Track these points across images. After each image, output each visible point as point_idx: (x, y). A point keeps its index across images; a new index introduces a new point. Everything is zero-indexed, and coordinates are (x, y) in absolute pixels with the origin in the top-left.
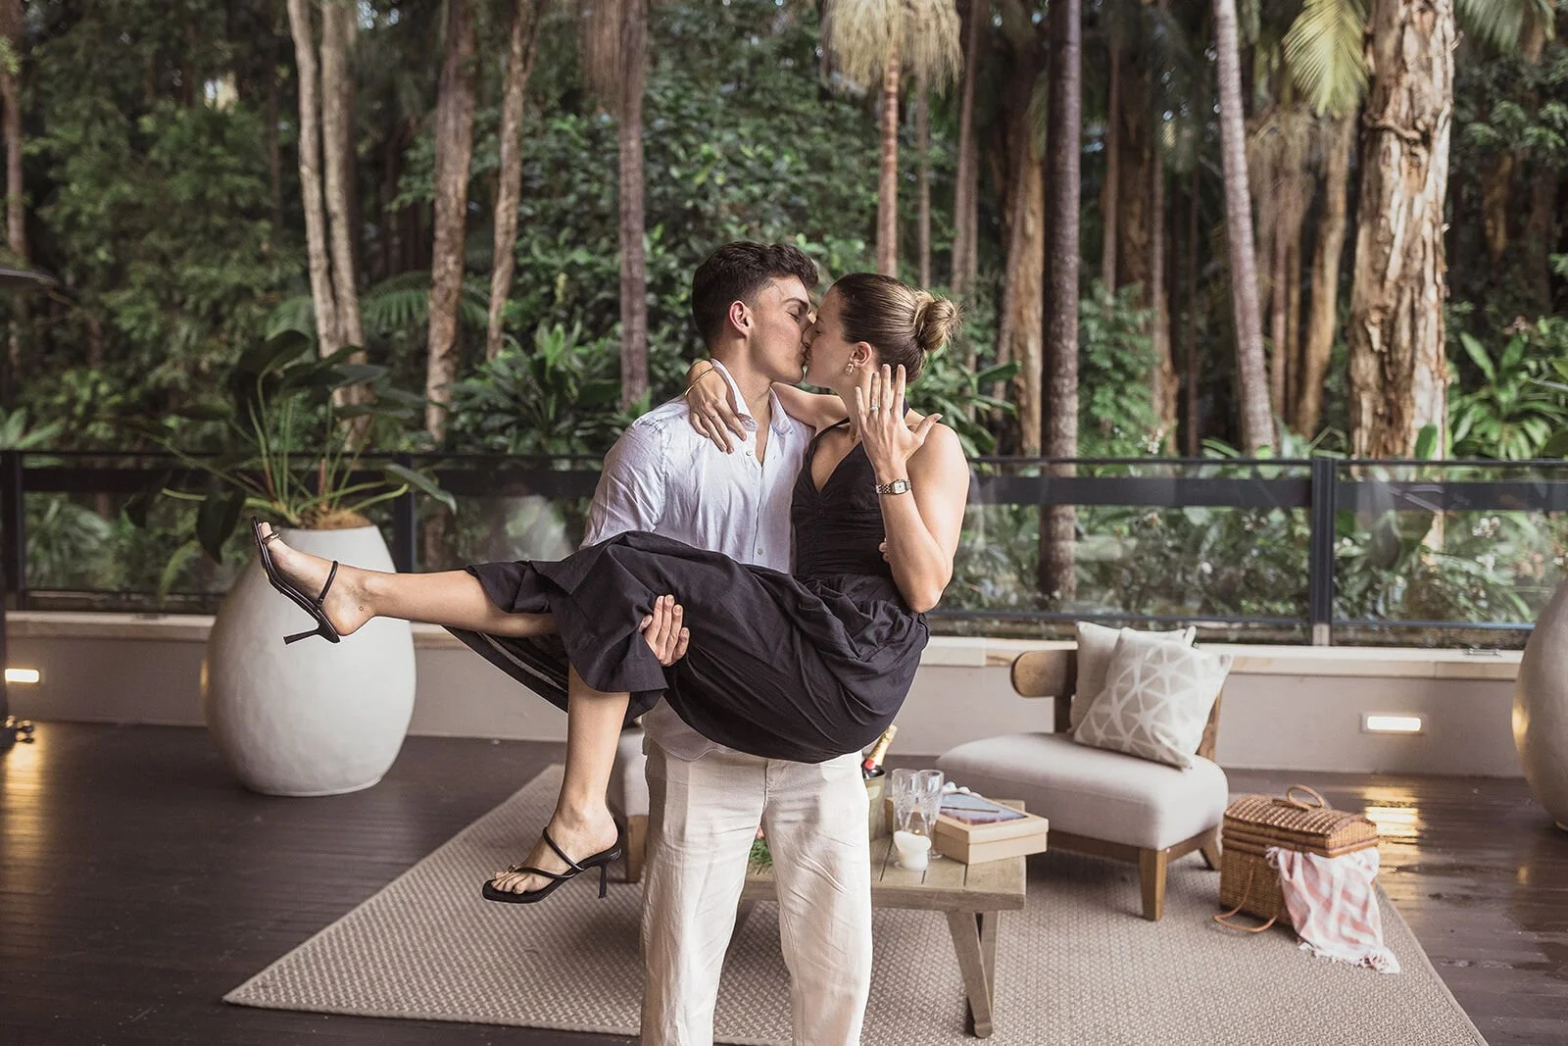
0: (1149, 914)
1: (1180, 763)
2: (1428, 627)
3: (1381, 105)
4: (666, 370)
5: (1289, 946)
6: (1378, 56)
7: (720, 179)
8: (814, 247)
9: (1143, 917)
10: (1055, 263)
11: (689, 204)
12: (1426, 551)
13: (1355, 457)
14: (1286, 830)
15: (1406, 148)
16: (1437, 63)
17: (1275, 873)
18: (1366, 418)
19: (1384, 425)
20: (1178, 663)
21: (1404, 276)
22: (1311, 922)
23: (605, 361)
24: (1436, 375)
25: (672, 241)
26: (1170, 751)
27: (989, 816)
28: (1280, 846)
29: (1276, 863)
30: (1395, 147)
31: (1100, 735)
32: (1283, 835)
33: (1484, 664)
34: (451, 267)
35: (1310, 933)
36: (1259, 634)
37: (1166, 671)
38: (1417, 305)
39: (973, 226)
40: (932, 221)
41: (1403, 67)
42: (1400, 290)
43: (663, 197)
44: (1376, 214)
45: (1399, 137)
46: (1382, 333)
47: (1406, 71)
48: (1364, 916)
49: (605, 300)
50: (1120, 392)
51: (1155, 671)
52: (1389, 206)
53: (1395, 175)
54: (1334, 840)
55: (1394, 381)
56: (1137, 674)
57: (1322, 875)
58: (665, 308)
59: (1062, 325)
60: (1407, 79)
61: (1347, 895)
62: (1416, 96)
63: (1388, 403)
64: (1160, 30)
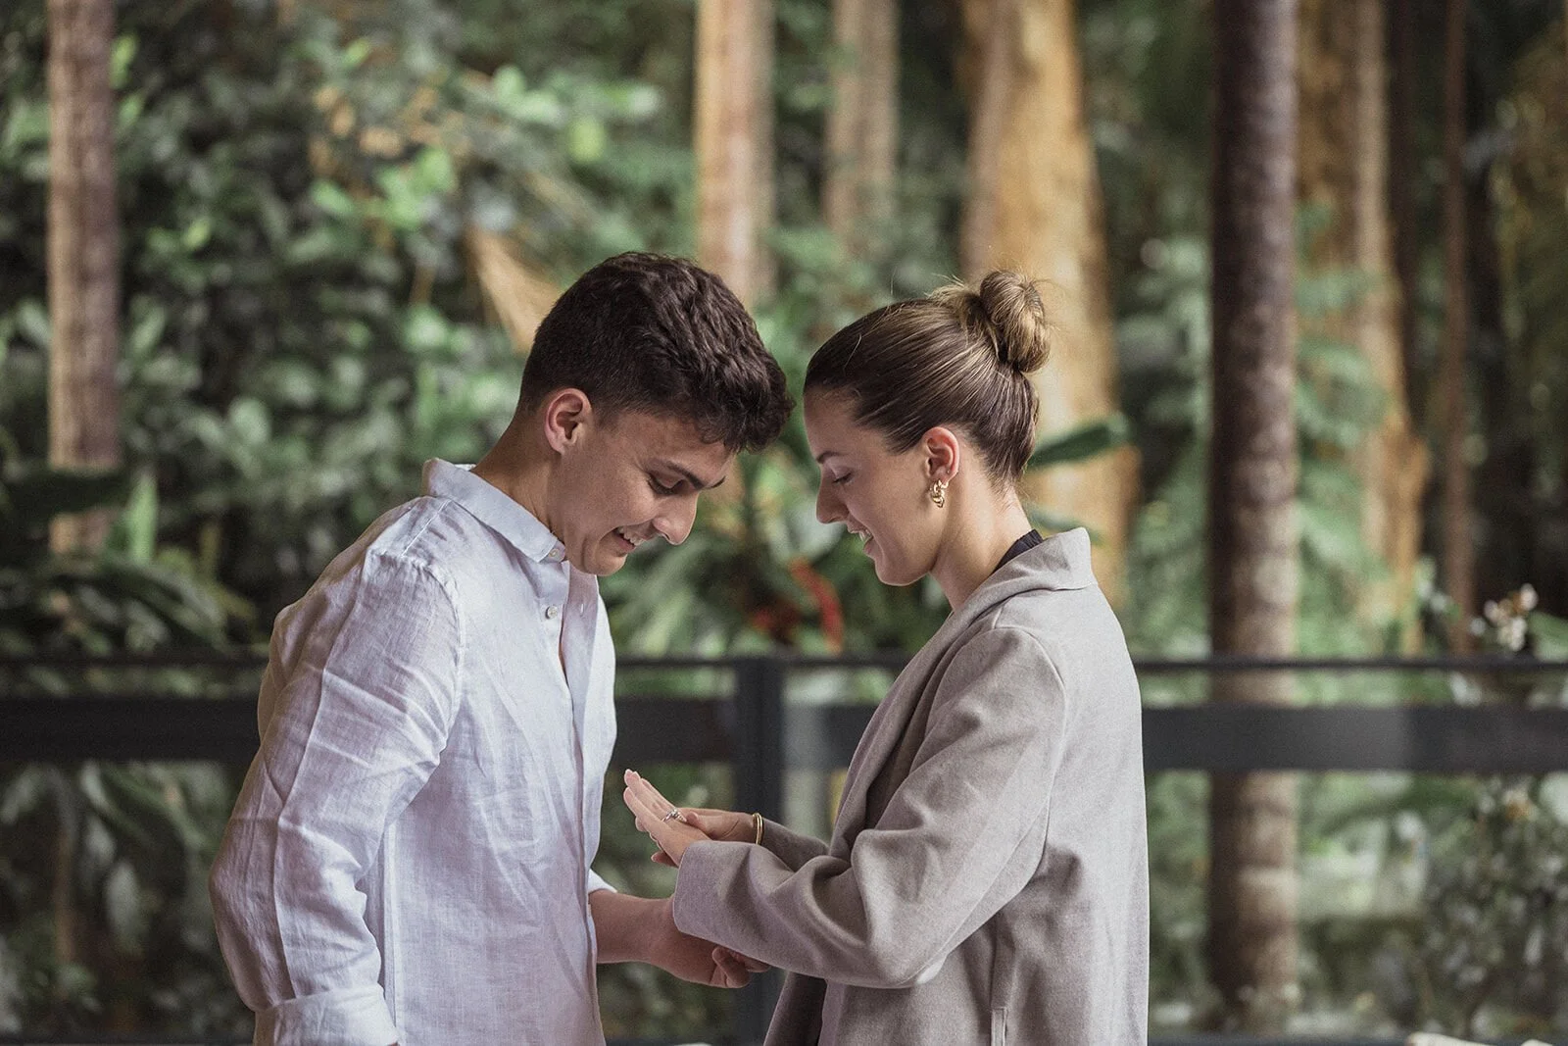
4: (154, 433)
10: (1241, 176)
25: (155, 80)
39: (885, 33)
58: (147, 265)
59: (1257, 329)
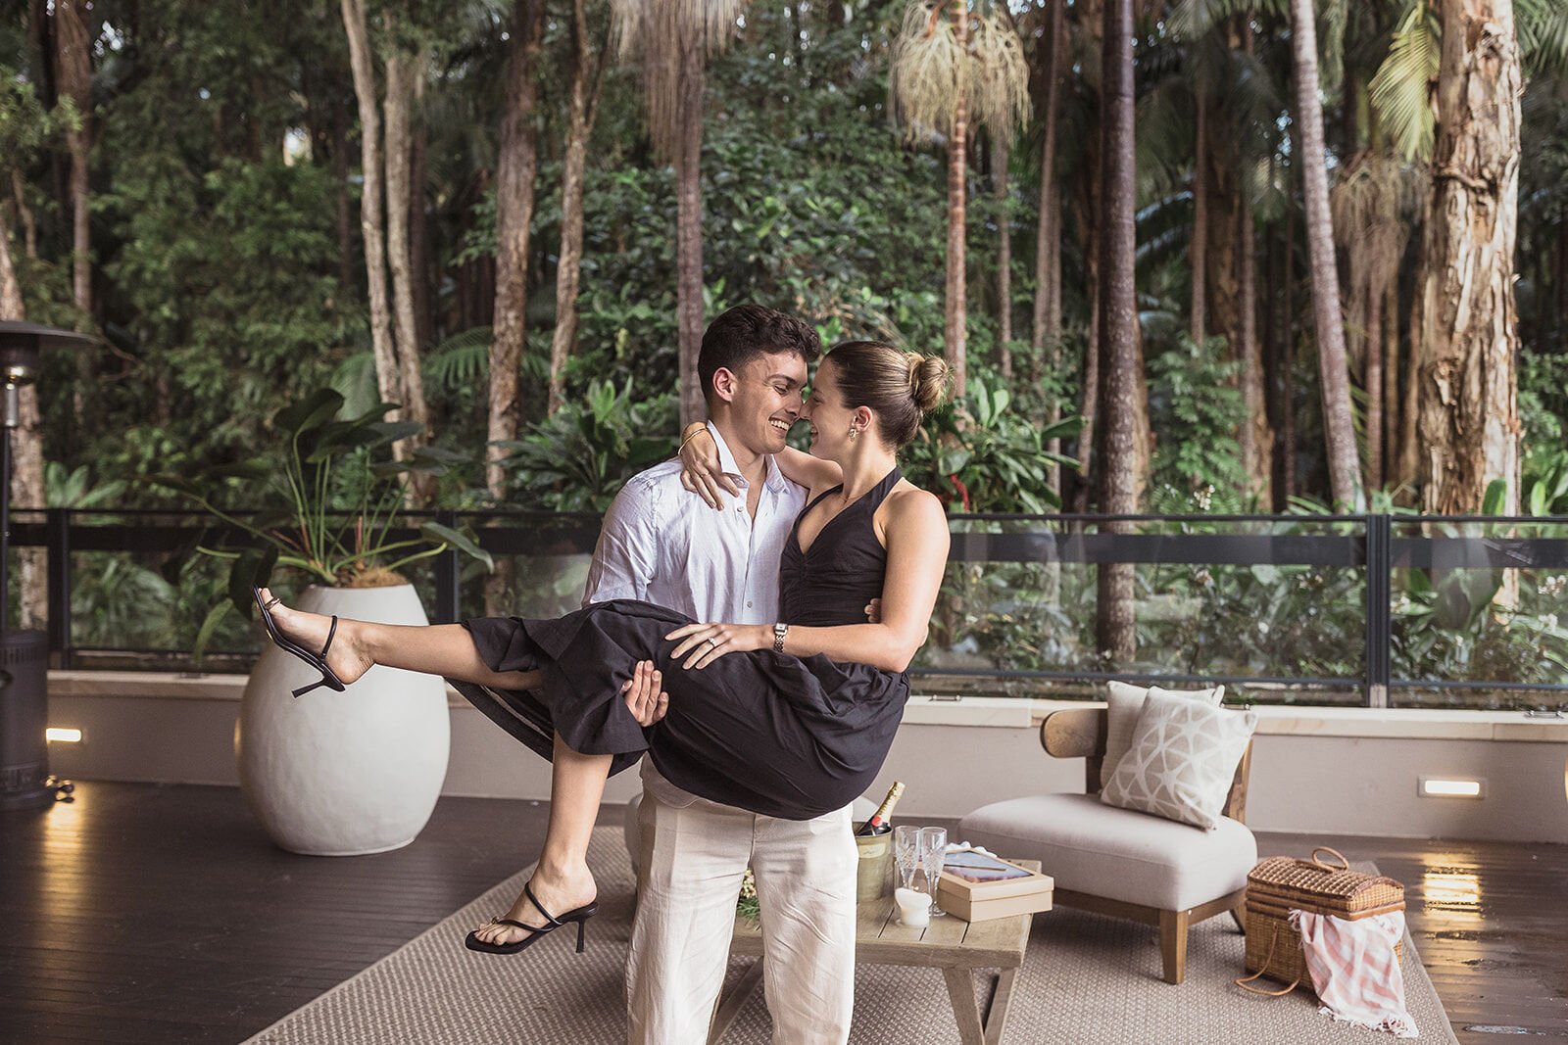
0: (1170, 978)
1: (1203, 824)
2: (1495, 688)
3: (1446, 151)
5: (1309, 1010)
6: (1443, 104)
7: (784, 232)
8: (878, 300)
9: (1163, 981)
11: (752, 258)
12: (1496, 609)
13: (1425, 514)
14: (1308, 892)
15: (1472, 196)
16: (1503, 110)
17: (1297, 936)
18: (1437, 474)
19: (1454, 481)
20: (1203, 721)
21: (1472, 328)
22: (1333, 985)
23: (664, 417)
24: (1508, 429)
25: (734, 295)
26: (1193, 811)
27: (996, 874)
28: (1303, 909)
29: (1298, 926)
30: (1461, 195)
31: (1125, 795)
32: (1305, 897)
33: (1545, 726)
34: (512, 323)
35: (1332, 999)
36: (1317, 696)
37: (1189, 730)
38: (1486, 357)
39: (1057, 276)
40: (1012, 272)
41: (1468, 114)
42: (1469, 342)
43: (724, 252)
44: (1443, 264)
45: (1465, 186)
46: (1452, 385)
47: (1472, 118)
48: (1386, 981)
49: (666, 355)
50: (1208, 446)
51: (1179, 731)
52: (1457, 257)
53: (1462, 224)
54: (1356, 901)
55: (1464, 436)
56: (1162, 734)
57: (1343, 938)
60: (1472, 127)
61: (1369, 959)
62: (1482, 144)
63: (1459, 458)
64: (1246, 75)
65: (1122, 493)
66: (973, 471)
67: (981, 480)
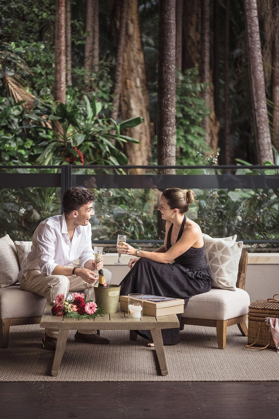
0: (221, 347)
5: (274, 353)
8: (20, 50)
9: (218, 348)
10: (164, 69)
14: (273, 310)
17: (268, 327)
27: (163, 300)
28: (270, 317)
29: (269, 323)
32: (272, 312)
39: (97, 28)
65: (170, 156)
66: (86, 145)
67: (90, 150)
